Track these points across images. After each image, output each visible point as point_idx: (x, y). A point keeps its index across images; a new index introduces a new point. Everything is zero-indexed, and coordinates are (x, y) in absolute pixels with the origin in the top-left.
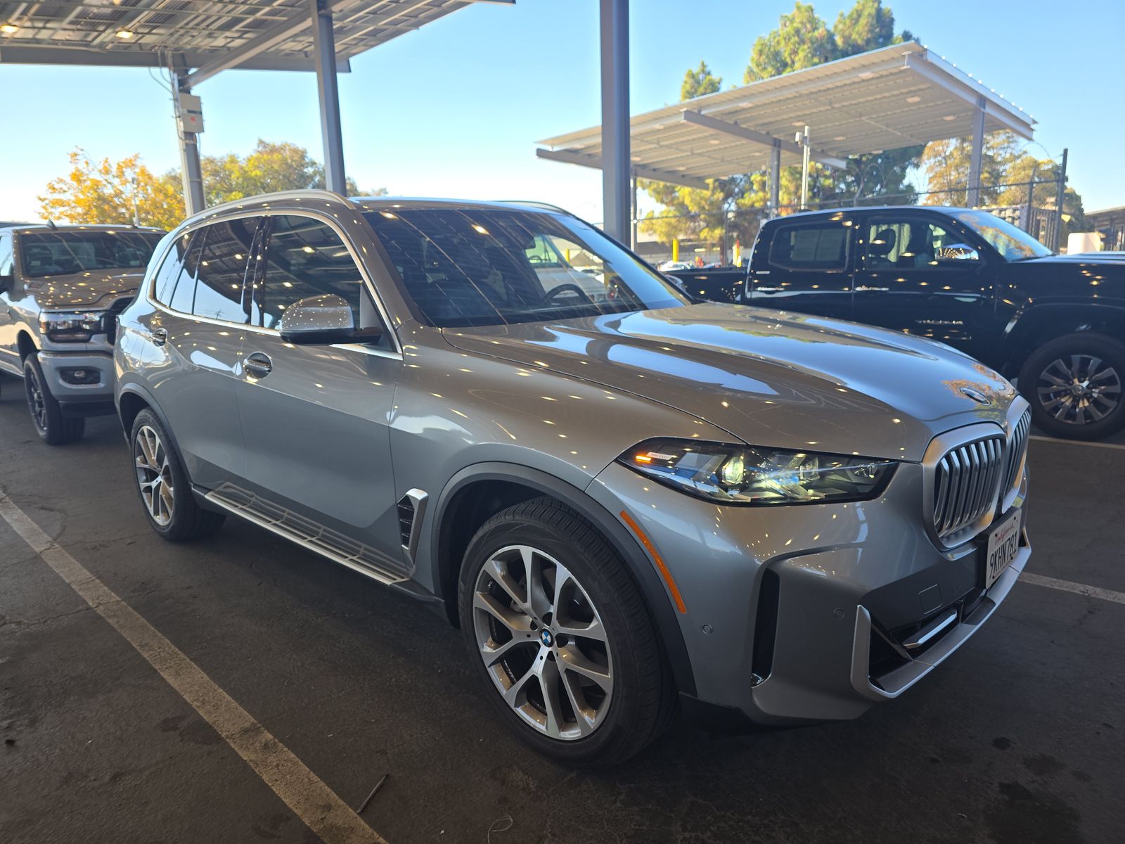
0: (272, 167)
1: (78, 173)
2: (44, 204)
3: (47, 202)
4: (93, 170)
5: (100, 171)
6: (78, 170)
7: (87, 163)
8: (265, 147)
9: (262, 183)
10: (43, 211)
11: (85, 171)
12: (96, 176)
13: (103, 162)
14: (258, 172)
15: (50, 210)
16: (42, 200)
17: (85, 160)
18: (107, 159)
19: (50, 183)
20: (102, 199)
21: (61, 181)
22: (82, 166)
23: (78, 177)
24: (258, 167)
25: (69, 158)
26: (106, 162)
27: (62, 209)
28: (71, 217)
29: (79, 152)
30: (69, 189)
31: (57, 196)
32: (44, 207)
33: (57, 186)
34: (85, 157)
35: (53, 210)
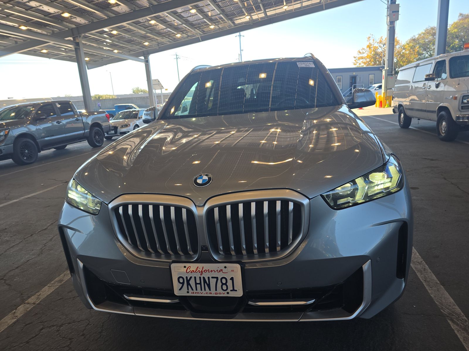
0: (464, 26)
1: (370, 45)
2: (355, 59)
3: (356, 58)
4: (376, 42)
5: (378, 43)
6: (370, 43)
7: (374, 40)
8: (463, 16)
9: (456, 35)
10: (355, 62)
11: (372, 43)
12: (376, 45)
13: (380, 39)
14: (456, 30)
15: (357, 61)
16: (355, 57)
17: (373, 39)
18: (382, 37)
19: (359, 51)
20: (376, 54)
21: (363, 49)
22: (371, 41)
23: (369, 47)
24: (456, 28)
25: (367, 39)
26: (381, 38)
27: (362, 60)
28: (365, 63)
29: (371, 36)
30: (366, 52)
31: (361, 55)
32: (355, 61)
33: (361, 51)
34: (373, 38)
35: (358, 61)
